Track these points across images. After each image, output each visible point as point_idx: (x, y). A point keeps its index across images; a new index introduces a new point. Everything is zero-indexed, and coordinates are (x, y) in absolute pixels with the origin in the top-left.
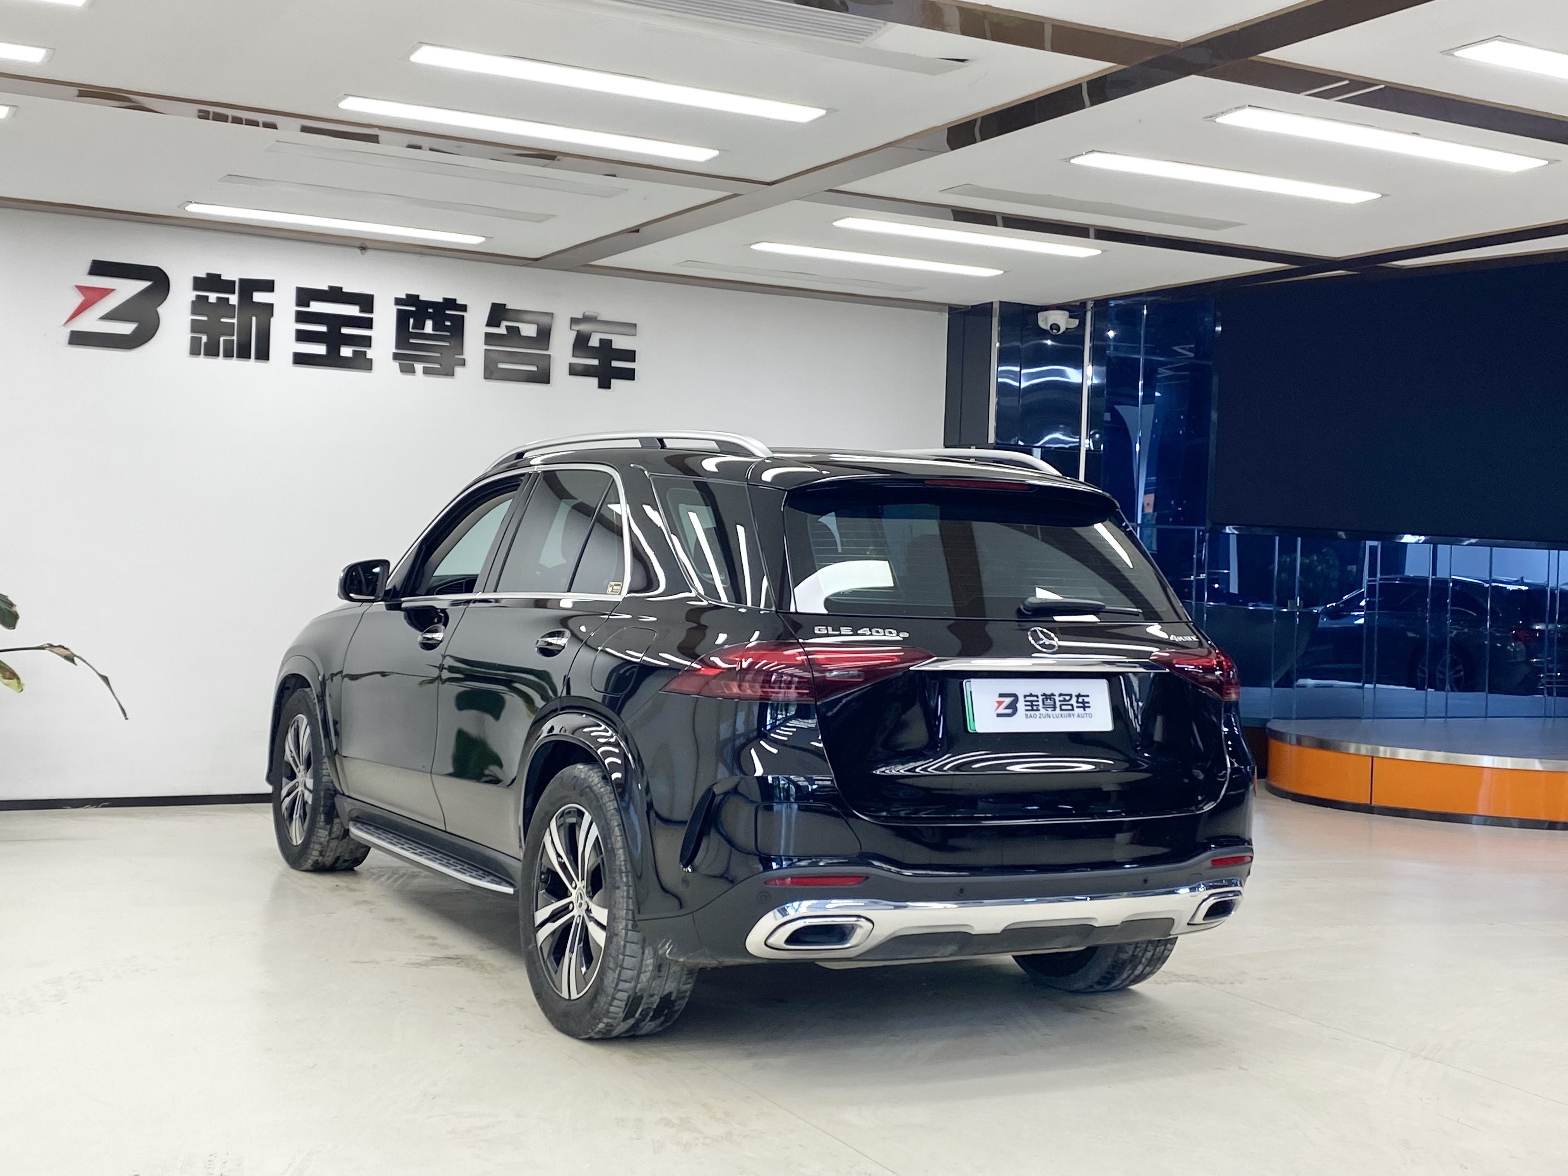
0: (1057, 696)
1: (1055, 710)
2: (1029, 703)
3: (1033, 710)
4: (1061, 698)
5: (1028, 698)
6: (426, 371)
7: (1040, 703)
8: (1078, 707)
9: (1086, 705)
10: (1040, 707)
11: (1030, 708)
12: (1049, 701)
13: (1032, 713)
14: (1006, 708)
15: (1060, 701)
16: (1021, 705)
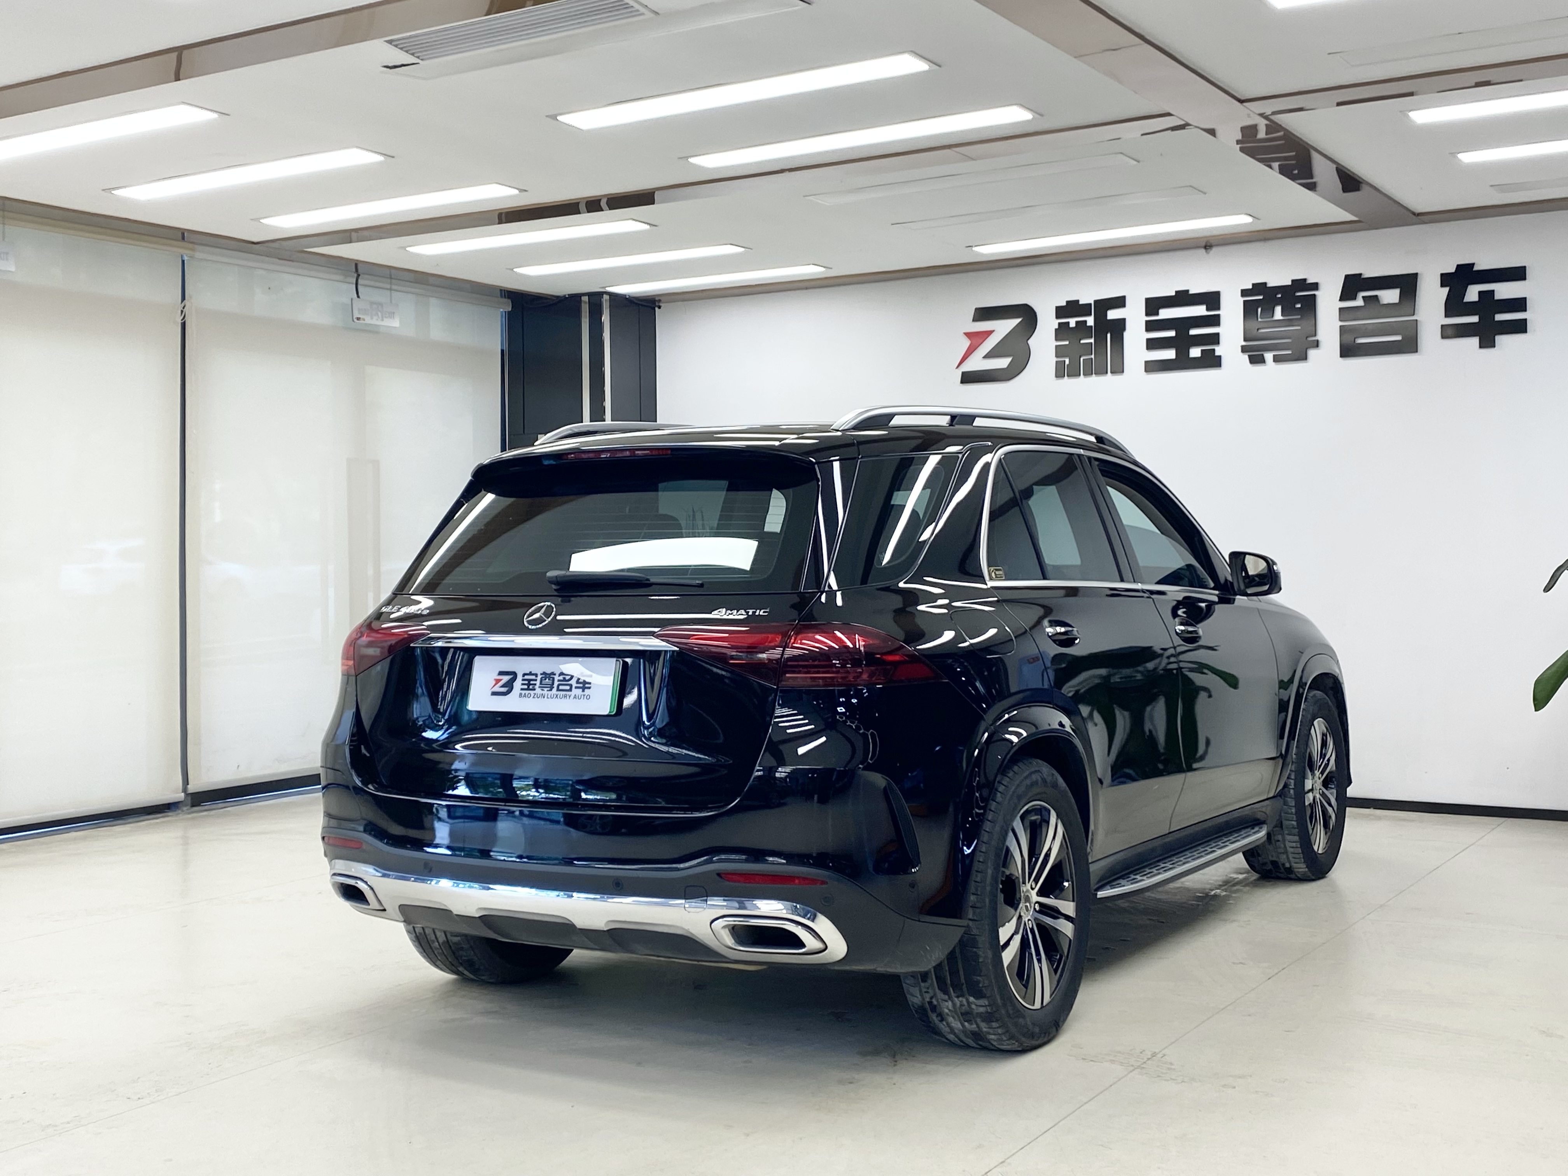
0: (557, 675)
1: (551, 690)
2: (527, 682)
3: (528, 689)
4: (561, 678)
5: (526, 677)
6: (1277, 359)
7: (538, 682)
8: (576, 688)
9: (587, 685)
10: (537, 687)
11: (526, 687)
12: (547, 680)
13: (527, 692)
14: (502, 686)
15: (559, 681)
16: (518, 684)
